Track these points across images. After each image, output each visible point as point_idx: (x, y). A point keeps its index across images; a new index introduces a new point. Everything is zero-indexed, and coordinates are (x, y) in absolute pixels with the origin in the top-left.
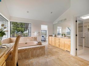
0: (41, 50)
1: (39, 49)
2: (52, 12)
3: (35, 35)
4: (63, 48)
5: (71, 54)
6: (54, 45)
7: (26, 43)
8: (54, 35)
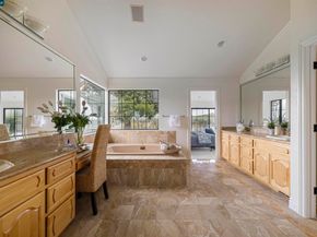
0: (171, 171)
1: (167, 167)
2: (221, 44)
3: (171, 125)
4: (265, 179)
5: (291, 206)
6: (235, 162)
7: (143, 148)
8: (240, 127)
